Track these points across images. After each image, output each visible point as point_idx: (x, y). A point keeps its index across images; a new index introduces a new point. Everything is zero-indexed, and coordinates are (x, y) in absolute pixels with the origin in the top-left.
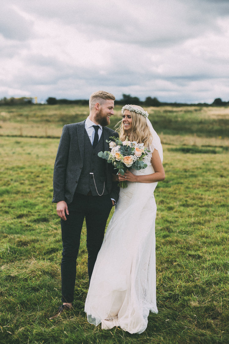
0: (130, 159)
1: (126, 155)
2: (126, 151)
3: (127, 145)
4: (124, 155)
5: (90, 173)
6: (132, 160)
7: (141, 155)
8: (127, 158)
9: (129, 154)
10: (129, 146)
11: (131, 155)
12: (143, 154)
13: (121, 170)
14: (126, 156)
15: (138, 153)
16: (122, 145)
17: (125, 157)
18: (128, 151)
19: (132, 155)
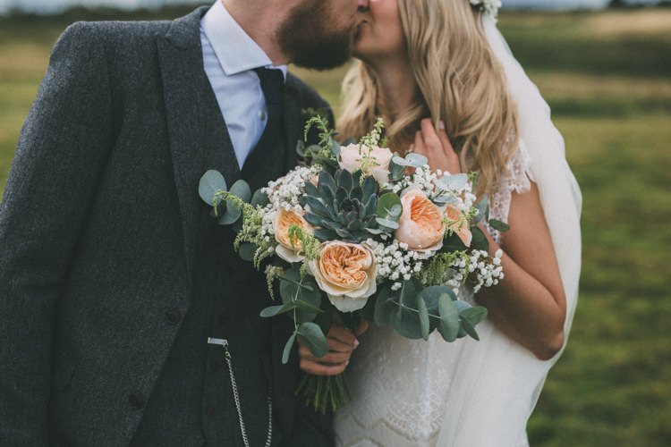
0: (359, 264)
1: (338, 230)
2: (347, 206)
3: (359, 173)
4: (327, 234)
5: (210, 341)
6: (368, 270)
7: (439, 247)
8: (340, 252)
9: (356, 234)
10: (371, 181)
11: (369, 241)
12: (451, 242)
13: (306, 329)
14: (336, 243)
15: (420, 234)
16: (331, 167)
17: (330, 245)
18: (358, 209)
19: (377, 238)
